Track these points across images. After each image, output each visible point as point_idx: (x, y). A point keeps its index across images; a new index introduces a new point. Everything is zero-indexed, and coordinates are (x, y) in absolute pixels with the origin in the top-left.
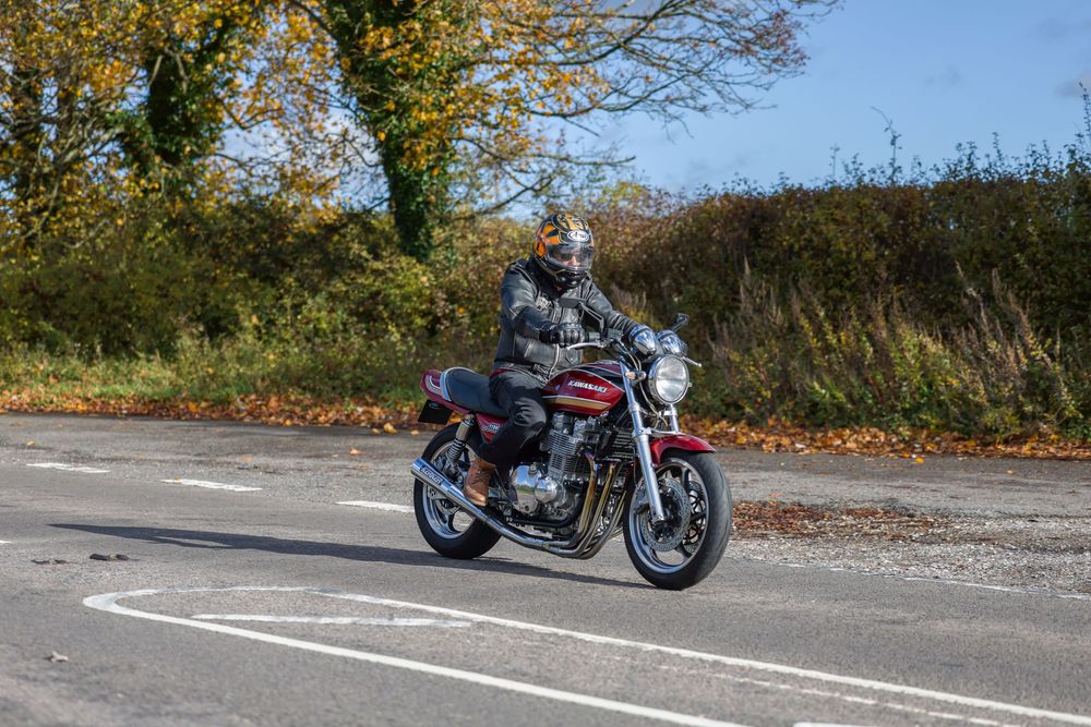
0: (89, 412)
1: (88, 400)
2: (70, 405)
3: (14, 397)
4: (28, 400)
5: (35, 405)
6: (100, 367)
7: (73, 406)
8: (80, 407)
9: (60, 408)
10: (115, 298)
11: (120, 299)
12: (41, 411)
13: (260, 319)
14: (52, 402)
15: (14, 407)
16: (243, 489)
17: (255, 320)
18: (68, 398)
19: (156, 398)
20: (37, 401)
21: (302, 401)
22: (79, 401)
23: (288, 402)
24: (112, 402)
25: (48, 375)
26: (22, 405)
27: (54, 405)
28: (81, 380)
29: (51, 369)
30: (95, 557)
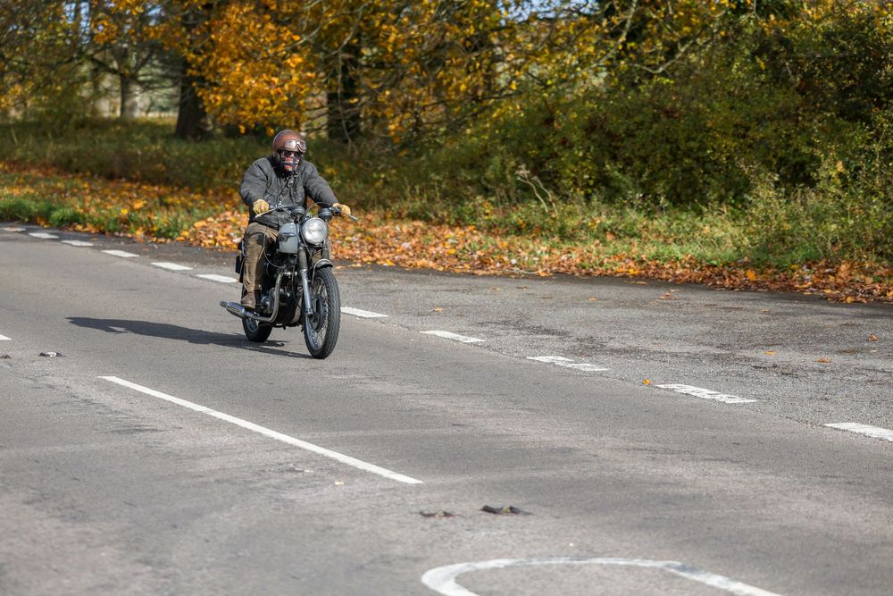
0: (639, 277)
1: (642, 262)
2: (620, 268)
3: (564, 257)
4: (578, 261)
5: (584, 268)
6: (660, 223)
7: (624, 270)
8: (631, 271)
9: (609, 272)
10: (689, 139)
11: (694, 140)
12: (588, 274)
13: (847, 166)
14: (601, 264)
15: (562, 269)
16: (738, 400)
17: (840, 167)
18: (621, 260)
19: (714, 262)
20: (586, 263)
21: (876, 269)
22: (632, 264)
23: (862, 270)
24: (667, 266)
25: (605, 230)
26: (570, 266)
27: (604, 268)
28: (640, 237)
29: (609, 222)
30: (487, 509)
